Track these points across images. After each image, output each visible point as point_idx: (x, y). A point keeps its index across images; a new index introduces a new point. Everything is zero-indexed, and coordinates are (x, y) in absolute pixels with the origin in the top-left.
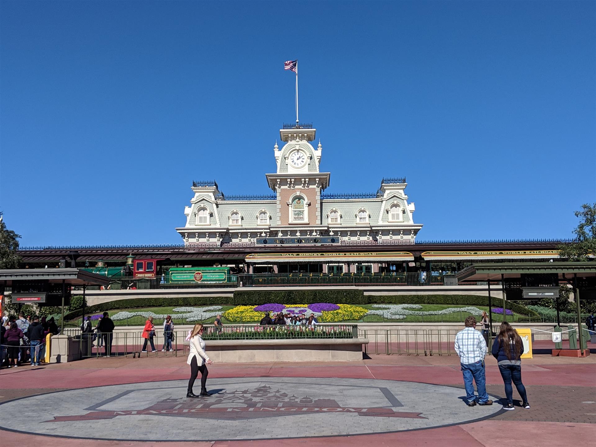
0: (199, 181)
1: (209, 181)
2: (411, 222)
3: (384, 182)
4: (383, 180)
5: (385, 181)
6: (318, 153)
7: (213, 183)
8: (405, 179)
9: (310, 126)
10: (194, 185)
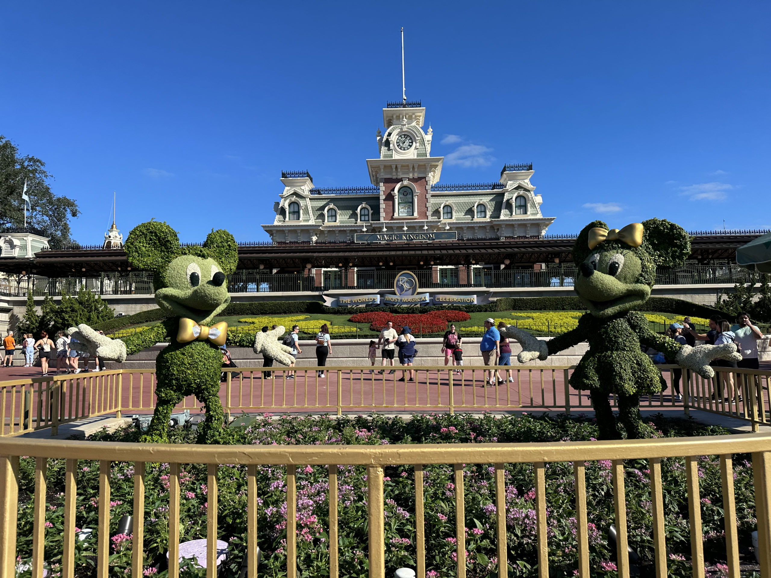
0: (288, 171)
1: (301, 171)
2: (539, 216)
3: (507, 169)
4: (505, 167)
5: (508, 167)
6: (428, 137)
7: (305, 174)
8: (531, 165)
9: (418, 104)
10: (284, 175)
